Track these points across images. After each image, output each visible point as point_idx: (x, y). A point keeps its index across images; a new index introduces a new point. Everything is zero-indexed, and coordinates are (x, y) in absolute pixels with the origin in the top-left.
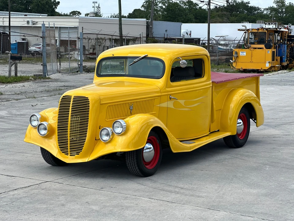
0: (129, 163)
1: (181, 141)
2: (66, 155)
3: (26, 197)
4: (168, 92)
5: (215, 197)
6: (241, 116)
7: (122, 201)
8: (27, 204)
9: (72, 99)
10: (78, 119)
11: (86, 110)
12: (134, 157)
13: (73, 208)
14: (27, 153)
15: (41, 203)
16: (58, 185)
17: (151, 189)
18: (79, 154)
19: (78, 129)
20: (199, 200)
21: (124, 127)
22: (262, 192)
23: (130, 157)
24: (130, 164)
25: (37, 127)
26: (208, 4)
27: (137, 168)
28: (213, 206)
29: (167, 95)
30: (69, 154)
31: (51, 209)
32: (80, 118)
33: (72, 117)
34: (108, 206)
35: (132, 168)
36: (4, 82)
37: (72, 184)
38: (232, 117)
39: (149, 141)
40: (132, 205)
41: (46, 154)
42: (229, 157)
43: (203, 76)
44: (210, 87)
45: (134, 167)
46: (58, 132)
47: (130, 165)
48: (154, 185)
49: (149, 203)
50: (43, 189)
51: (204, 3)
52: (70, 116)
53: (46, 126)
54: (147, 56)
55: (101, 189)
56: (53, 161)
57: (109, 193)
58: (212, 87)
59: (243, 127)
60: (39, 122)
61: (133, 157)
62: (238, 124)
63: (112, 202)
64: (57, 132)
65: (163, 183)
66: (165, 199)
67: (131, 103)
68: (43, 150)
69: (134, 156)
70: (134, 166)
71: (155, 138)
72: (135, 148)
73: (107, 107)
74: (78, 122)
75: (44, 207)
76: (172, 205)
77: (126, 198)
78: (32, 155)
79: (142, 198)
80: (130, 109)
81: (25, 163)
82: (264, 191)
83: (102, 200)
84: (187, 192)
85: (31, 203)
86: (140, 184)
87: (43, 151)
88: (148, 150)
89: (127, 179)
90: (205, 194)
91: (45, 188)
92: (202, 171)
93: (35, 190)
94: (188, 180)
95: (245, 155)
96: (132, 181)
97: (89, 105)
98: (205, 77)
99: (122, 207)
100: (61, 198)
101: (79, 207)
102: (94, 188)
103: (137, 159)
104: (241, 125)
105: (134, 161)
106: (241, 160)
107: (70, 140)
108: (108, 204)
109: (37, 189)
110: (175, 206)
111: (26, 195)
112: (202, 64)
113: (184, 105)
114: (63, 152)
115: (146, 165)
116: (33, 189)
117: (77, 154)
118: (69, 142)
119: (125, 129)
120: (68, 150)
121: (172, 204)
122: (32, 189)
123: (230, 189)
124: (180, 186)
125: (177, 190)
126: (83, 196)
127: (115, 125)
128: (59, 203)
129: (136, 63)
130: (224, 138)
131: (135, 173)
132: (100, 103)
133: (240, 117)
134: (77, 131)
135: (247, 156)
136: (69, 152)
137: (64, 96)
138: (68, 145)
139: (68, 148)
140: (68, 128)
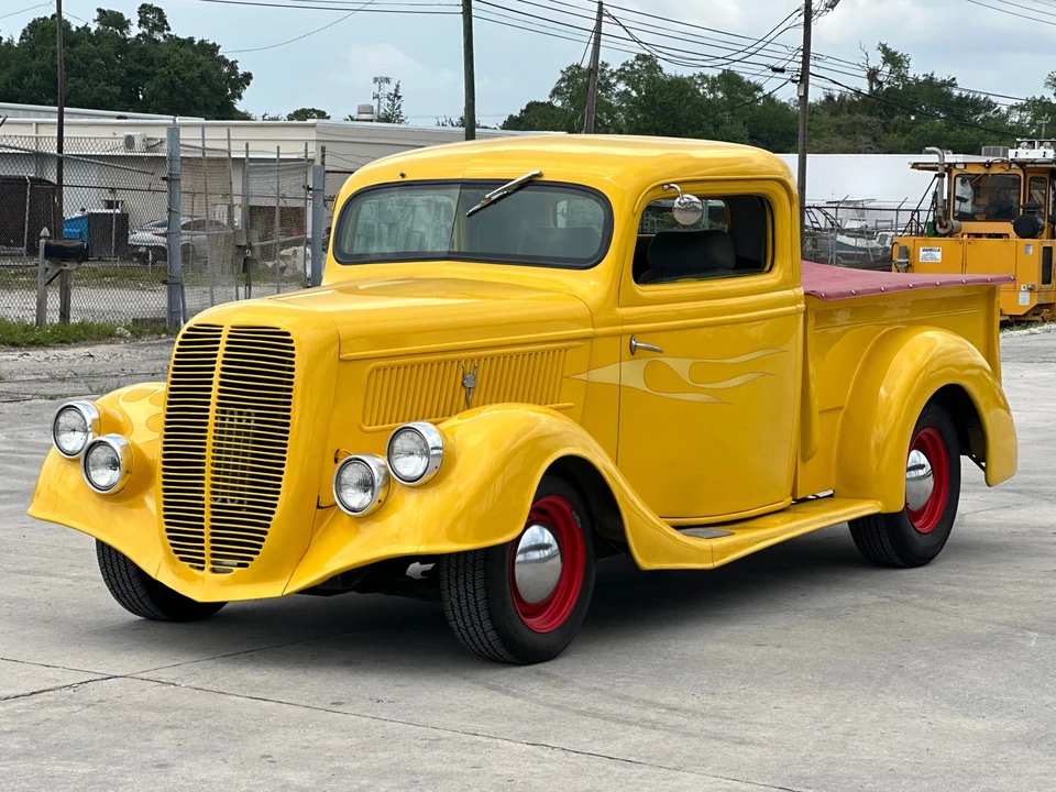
0: (456, 605)
1: (678, 528)
2: (199, 568)
3: (11, 732)
4: (624, 322)
5: (811, 743)
6: (924, 437)
7: (416, 752)
8: (12, 758)
9: (224, 339)
10: (249, 421)
11: (281, 382)
12: (474, 581)
13: (205, 776)
14: (51, 575)
15: (69, 758)
16: (154, 691)
17: (543, 711)
18: (246, 565)
19: (245, 461)
20: (742, 756)
21: (435, 452)
22: (1011, 729)
23: (461, 581)
24: (460, 609)
25: (83, 453)
26: (799, 78)
27: (487, 625)
28: (801, 778)
29: (620, 335)
30: (208, 566)
31: (111, 779)
32: (257, 415)
33: (224, 412)
34: (355, 773)
35: (469, 624)
36: (17, 339)
37: (215, 688)
38: (886, 442)
39: (538, 516)
40: (457, 768)
41: (116, 567)
42: (874, 598)
43: (767, 268)
44: (798, 311)
45: (476, 621)
46: (165, 477)
47: (457, 611)
48: (557, 696)
49: (528, 764)
50: (88, 706)
51: (787, 76)
52: (213, 407)
53: (118, 451)
54: (540, 175)
55: (335, 708)
56: (146, 601)
57: (365, 721)
58: (805, 313)
59: (929, 483)
60: (91, 435)
61: (469, 576)
62: (909, 469)
63: (371, 755)
64: (159, 474)
65: (595, 689)
66: (597, 747)
67: (469, 364)
68: (107, 552)
69: (474, 577)
70: (474, 617)
71: (564, 506)
72: (481, 538)
73: (367, 371)
74: (247, 434)
75: (80, 771)
76: (627, 771)
77: (434, 743)
78: (70, 582)
79: (499, 741)
80: (463, 384)
81: (37, 609)
82: (1021, 726)
83: (330, 750)
84: (695, 724)
85: (27, 755)
86: (499, 690)
87: (107, 557)
88: (536, 555)
89: (446, 671)
90: (771, 734)
91: (100, 701)
92: (760, 649)
93: (57, 706)
94: (699, 680)
95: (940, 593)
96: (465, 678)
97: (292, 363)
98: (776, 269)
99: (413, 777)
100: (160, 738)
101: (227, 772)
102: (303, 703)
103: (486, 587)
104: (924, 477)
105: (475, 598)
106: (923, 612)
107: (213, 506)
108: (355, 765)
109: (64, 703)
110: (641, 777)
111: (15, 727)
112: (765, 221)
113: (689, 382)
114: (182, 559)
115: (526, 615)
116: (49, 704)
117: (239, 565)
118: (207, 516)
119: (437, 462)
120: (202, 548)
121: (626, 767)
122: (43, 705)
123: (874, 715)
124: (663, 701)
125: (651, 714)
126: (252, 732)
127: (398, 444)
128: (149, 756)
129: (493, 206)
130: (852, 523)
131: (480, 646)
132: (342, 354)
133: (916, 444)
134: (244, 468)
135: (946, 598)
136: (207, 559)
137: (192, 326)
138: (203, 527)
139: (203, 541)
140: (204, 457)
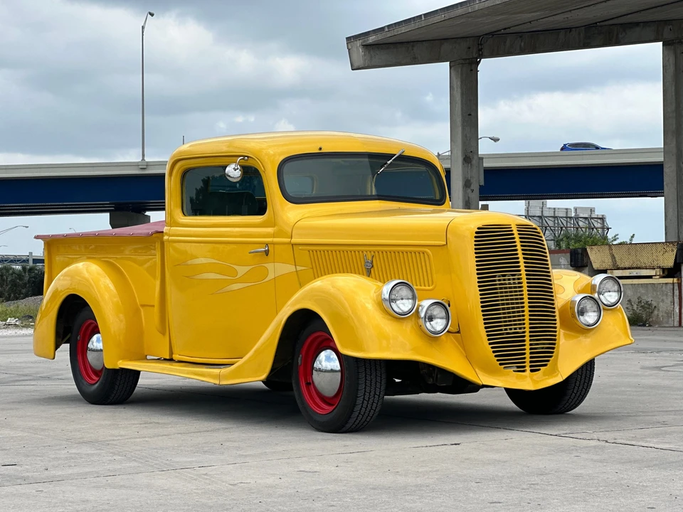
2: (520, 371)
9: (516, 232)
18: (546, 365)
136: (528, 364)
137: (481, 226)
138: (524, 345)
139: (524, 354)
140: (523, 303)
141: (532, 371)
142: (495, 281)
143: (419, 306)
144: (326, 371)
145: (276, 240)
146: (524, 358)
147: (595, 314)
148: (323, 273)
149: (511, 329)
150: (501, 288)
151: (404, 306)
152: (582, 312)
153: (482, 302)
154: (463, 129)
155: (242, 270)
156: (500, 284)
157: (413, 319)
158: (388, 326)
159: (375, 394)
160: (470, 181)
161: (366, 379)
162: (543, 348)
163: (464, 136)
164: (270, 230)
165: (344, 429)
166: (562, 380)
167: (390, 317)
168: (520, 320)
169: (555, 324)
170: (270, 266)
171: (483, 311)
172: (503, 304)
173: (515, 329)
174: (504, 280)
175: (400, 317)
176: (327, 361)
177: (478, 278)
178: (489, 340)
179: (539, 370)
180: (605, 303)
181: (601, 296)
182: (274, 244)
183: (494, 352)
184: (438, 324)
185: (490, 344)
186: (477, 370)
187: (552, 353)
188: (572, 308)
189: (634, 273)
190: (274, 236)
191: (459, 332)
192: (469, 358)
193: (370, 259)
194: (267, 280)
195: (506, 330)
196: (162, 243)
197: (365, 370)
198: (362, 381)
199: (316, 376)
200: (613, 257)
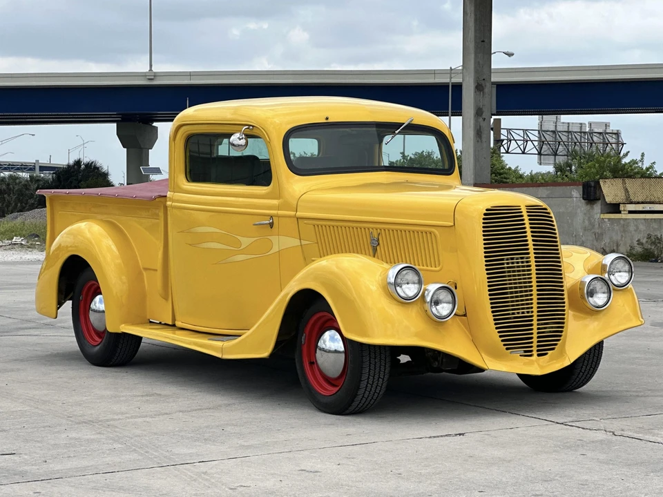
18: (553, 349)
136: (535, 349)
137: (489, 207)
138: (532, 329)
139: (532, 338)
140: (531, 286)
141: (539, 355)
142: (503, 264)
143: (426, 290)
144: (330, 352)
145: (280, 212)
146: (532, 343)
147: (606, 295)
148: (329, 252)
149: (518, 313)
150: (509, 272)
151: (410, 290)
152: (591, 293)
153: (489, 286)
154: (476, 56)
155: (245, 241)
156: (508, 268)
157: (419, 304)
158: (394, 311)
159: (379, 377)
160: (482, 109)
161: (370, 363)
162: (550, 332)
163: (477, 64)
164: (275, 202)
165: (348, 412)
166: (569, 364)
167: (395, 302)
168: (527, 304)
169: (564, 307)
170: (274, 239)
171: (490, 295)
172: (511, 288)
173: (523, 313)
174: (513, 263)
175: (406, 301)
176: (331, 341)
177: (486, 261)
178: (496, 324)
179: (546, 354)
180: (615, 283)
181: (612, 277)
182: (278, 216)
183: (500, 336)
184: (444, 309)
185: (497, 328)
186: (483, 354)
187: (560, 336)
188: (581, 289)
189: (648, 207)
190: (279, 208)
191: (465, 315)
192: (475, 342)
193: (376, 236)
194: (271, 252)
195: (513, 314)
196: (166, 208)
197: (370, 354)
198: (366, 365)
199: (319, 355)
200: (626, 190)
